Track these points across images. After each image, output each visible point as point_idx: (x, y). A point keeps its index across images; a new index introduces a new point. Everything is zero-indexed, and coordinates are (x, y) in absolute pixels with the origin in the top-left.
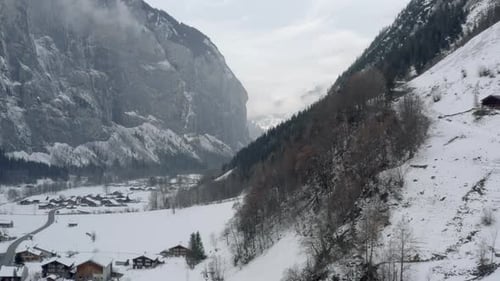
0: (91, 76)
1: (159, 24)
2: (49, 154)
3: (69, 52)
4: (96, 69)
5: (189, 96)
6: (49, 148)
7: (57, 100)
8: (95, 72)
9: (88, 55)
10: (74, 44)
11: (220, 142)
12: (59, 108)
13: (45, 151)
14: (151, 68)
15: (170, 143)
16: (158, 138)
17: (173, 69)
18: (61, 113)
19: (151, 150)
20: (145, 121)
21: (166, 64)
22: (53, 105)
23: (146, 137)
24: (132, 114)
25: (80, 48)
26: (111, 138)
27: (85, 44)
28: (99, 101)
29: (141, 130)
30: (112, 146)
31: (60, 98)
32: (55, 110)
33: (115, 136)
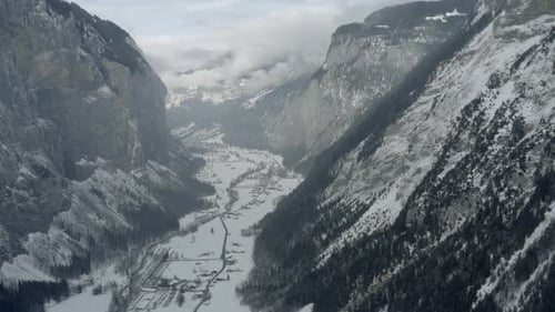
0: (39, 129)
1: (88, 36)
2: (28, 253)
3: (14, 106)
4: (41, 117)
5: (133, 125)
6: (25, 245)
7: (20, 178)
8: (41, 122)
9: (31, 101)
10: (18, 92)
11: (164, 168)
12: (24, 189)
13: (24, 251)
14: (94, 99)
15: (128, 191)
16: (115, 188)
17: (114, 95)
18: (27, 195)
19: (114, 208)
20: (96, 168)
21: (105, 90)
22: (18, 188)
23: (103, 189)
24: (82, 162)
25: (24, 96)
26: (73, 205)
27: (26, 88)
28: (52, 158)
29: (95, 180)
30: (78, 216)
31: (22, 174)
32: (21, 192)
33: (75, 199)
